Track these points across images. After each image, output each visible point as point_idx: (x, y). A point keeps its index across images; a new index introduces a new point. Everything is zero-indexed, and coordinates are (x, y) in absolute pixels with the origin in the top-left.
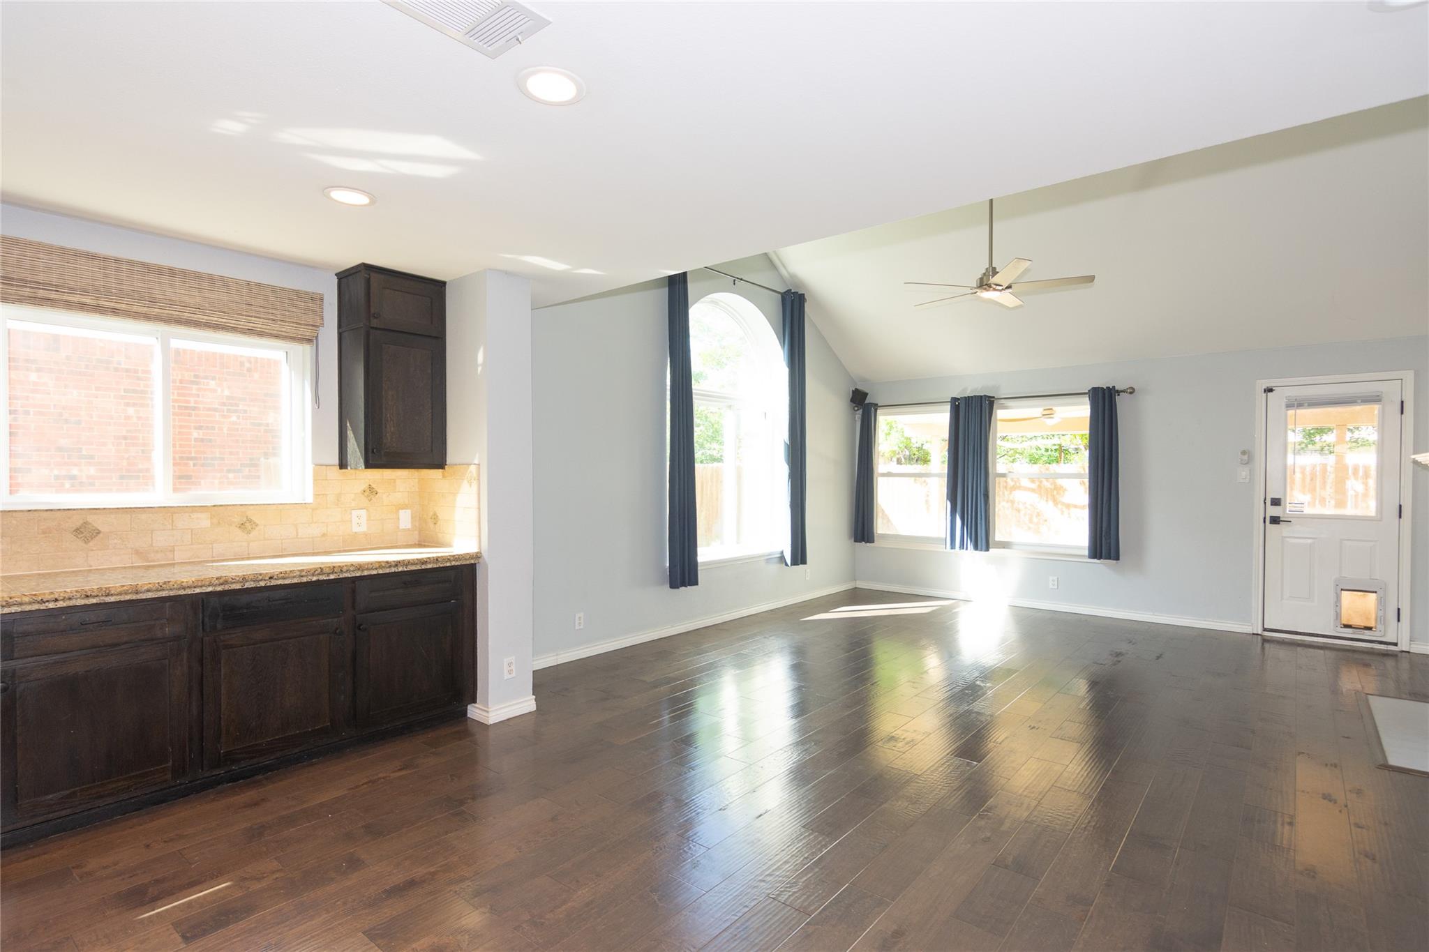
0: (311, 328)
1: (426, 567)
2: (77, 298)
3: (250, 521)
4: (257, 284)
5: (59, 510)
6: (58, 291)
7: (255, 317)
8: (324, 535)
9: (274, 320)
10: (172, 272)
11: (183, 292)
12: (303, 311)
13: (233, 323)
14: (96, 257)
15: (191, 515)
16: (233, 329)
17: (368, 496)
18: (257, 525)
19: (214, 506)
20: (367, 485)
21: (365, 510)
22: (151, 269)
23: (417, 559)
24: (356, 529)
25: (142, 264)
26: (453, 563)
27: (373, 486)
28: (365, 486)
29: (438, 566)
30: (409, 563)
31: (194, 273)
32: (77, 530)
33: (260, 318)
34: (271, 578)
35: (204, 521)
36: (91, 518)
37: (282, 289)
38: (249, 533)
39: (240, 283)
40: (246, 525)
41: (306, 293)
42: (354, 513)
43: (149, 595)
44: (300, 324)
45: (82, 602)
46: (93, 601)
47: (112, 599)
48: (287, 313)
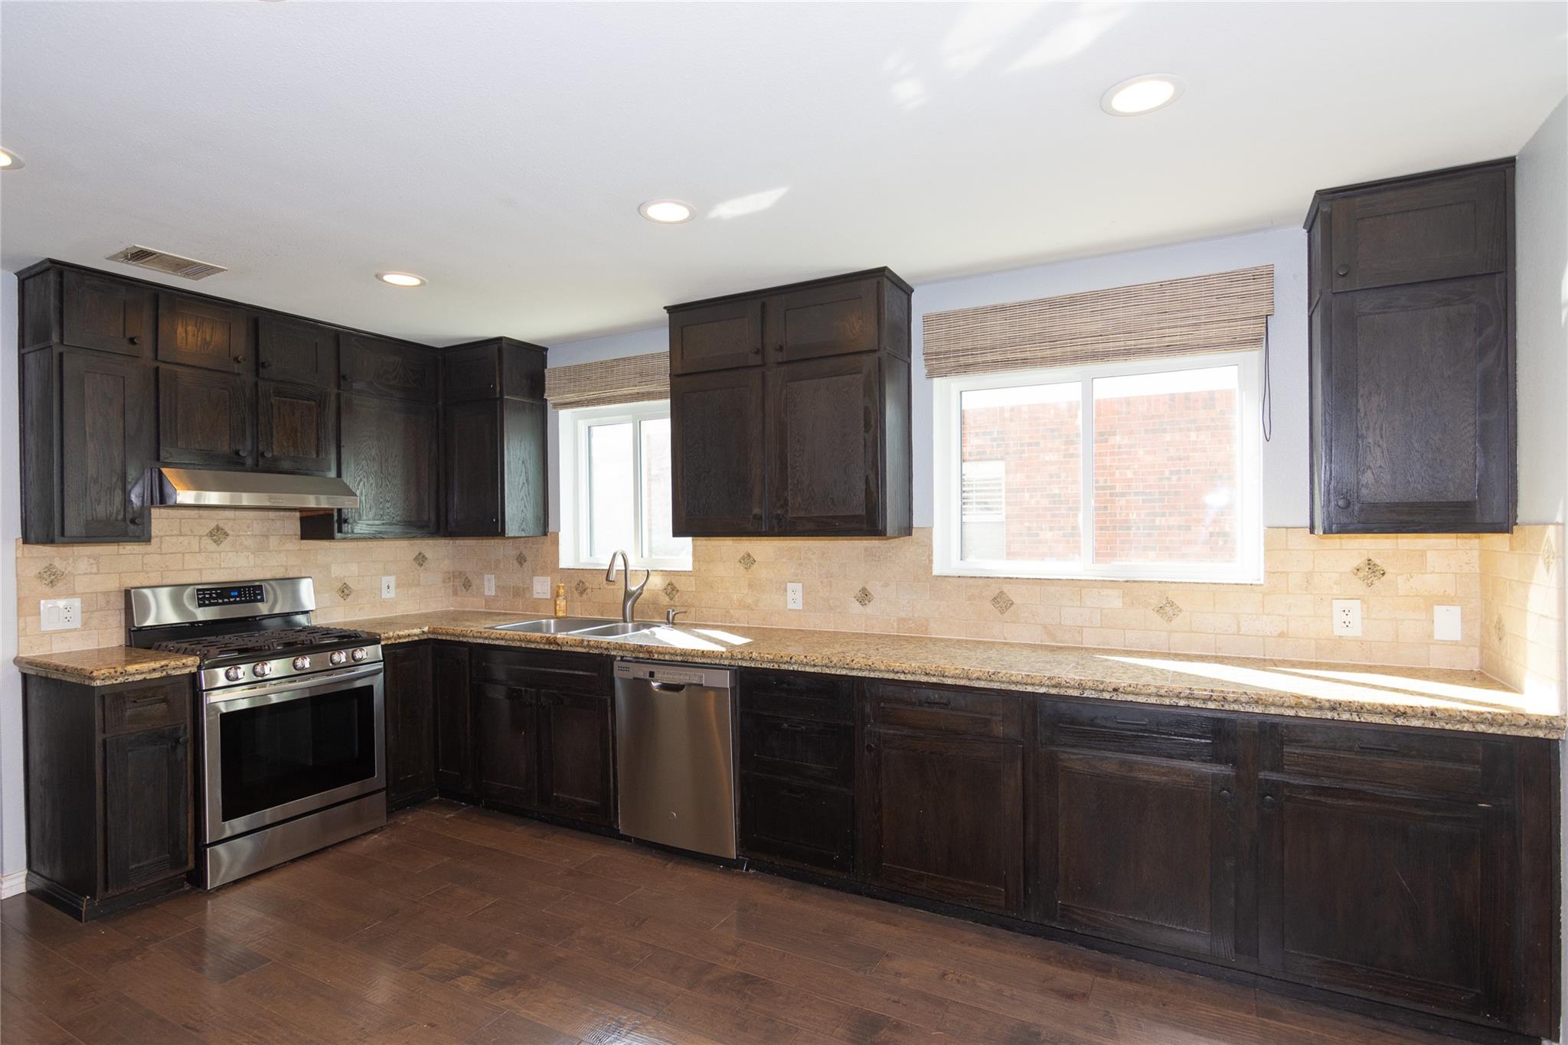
0: (1252, 321)
1: (1407, 724)
2: (989, 357)
3: (1172, 604)
5: (981, 577)
6: (973, 354)
8: (1281, 635)
9: (1196, 324)
10: (1073, 300)
11: (1084, 320)
12: (1240, 301)
13: (1144, 343)
14: (1003, 308)
15: (1100, 590)
16: (1147, 351)
17: (1364, 579)
18: (1180, 610)
19: (1127, 581)
20: (1364, 559)
21: (1359, 601)
22: (1052, 303)
23: (1381, 705)
24: (1339, 631)
26: (1481, 728)
27: (1377, 561)
28: (1358, 561)
29: (1437, 726)
30: (1361, 709)
32: (995, 599)
33: (1176, 327)
34: (1115, 690)
35: (1114, 601)
36: (1006, 588)
37: (1207, 278)
38: (1170, 620)
39: (1150, 288)
40: (1167, 608)
41: (1244, 272)
42: (1339, 605)
43: (982, 684)
44: (1236, 320)
45: (924, 679)
46: (934, 680)
47: (949, 681)
48: (1216, 309)
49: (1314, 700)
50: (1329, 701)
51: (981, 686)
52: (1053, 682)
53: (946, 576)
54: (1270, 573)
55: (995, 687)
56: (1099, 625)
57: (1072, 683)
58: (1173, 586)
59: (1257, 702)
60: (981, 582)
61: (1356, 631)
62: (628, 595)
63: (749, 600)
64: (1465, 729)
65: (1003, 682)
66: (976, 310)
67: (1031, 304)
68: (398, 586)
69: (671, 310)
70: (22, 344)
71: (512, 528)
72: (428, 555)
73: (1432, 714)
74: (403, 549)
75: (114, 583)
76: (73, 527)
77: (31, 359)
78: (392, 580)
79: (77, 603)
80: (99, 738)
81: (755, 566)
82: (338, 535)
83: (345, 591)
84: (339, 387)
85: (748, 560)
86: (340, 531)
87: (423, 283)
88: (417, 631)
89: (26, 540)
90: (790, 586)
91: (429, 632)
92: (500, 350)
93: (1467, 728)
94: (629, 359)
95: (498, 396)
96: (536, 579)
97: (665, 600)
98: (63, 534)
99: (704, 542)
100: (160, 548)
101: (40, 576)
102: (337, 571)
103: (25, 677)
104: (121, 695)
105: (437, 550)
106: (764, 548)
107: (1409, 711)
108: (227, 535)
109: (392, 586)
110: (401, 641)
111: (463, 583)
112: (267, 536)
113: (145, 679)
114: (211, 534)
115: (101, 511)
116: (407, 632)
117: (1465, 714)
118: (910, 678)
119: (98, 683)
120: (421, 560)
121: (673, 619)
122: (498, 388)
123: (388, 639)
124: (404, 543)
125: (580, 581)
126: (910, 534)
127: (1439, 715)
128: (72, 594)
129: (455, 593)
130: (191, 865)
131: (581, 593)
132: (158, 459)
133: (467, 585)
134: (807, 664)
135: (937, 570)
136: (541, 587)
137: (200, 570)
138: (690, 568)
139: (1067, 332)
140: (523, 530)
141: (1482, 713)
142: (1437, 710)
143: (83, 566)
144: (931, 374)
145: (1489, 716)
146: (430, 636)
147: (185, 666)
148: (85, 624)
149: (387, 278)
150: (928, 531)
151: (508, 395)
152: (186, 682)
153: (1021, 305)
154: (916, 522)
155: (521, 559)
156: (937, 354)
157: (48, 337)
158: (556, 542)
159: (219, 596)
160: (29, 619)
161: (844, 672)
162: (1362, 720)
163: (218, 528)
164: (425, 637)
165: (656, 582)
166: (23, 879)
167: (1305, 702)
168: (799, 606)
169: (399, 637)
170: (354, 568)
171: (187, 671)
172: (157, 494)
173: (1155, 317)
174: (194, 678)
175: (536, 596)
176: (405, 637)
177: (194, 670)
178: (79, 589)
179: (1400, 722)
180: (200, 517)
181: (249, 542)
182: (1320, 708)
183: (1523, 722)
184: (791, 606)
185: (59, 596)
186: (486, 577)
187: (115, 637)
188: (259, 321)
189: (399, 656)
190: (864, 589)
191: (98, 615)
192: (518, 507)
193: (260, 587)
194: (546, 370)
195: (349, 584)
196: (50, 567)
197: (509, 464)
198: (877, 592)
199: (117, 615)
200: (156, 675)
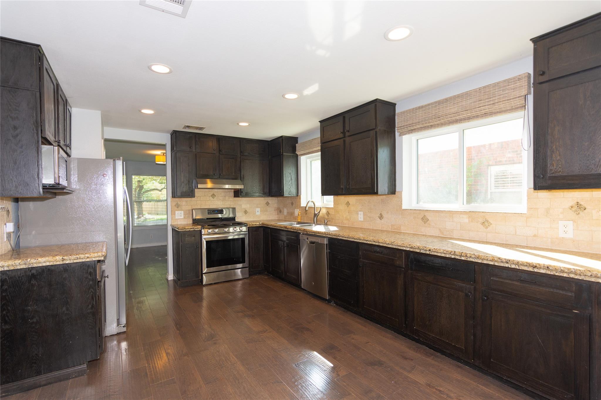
0: (517, 99)
1: (539, 271)
2: (418, 126)
3: (487, 221)
4: (484, 87)
5: (418, 210)
6: (412, 126)
7: (483, 106)
8: (535, 236)
9: (493, 104)
10: (446, 100)
12: (512, 91)
13: (474, 114)
14: (422, 107)
15: (460, 215)
16: (477, 117)
17: (576, 211)
18: (491, 224)
19: (470, 212)
20: (575, 202)
21: (572, 222)
22: (439, 103)
24: (561, 235)
25: (436, 102)
27: (582, 203)
28: (573, 203)
31: (455, 96)
32: (423, 218)
33: (485, 106)
34: (430, 250)
35: (465, 219)
36: (426, 214)
37: (498, 83)
38: (487, 228)
39: (475, 91)
40: (485, 223)
41: (514, 78)
42: (561, 223)
43: (390, 246)
44: (510, 99)
45: (374, 243)
46: (377, 244)
47: (381, 245)
48: (502, 96)
49: (499, 258)
50: (505, 259)
51: (390, 247)
52: (410, 246)
53: (406, 209)
54: (529, 209)
55: (394, 247)
56: (459, 229)
57: (416, 247)
58: (488, 214)
59: (478, 258)
60: (418, 212)
61: (570, 235)
62: (315, 215)
63: (348, 217)
64: (564, 276)
65: (396, 245)
66: (413, 109)
67: (432, 104)
68: (261, 211)
69: (320, 122)
71: (286, 194)
72: (270, 202)
73: (548, 268)
74: (262, 201)
75: (190, 208)
78: (259, 209)
79: (182, 212)
81: (350, 206)
82: (240, 196)
83: (246, 212)
84: (240, 155)
85: (348, 204)
86: (241, 195)
87: (249, 124)
88: (258, 224)
89: (172, 197)
90: (359, 212)
91: (262, 224)
92: (282, 140)
93: (565, 275)
94: (316, 138)
95: (282, 154)
96: (295, 209)
97: (326, 217)
98: (177, 195)
99: (336, 197)
100: (200, 199)
101: (175, 206)
102: (244, 206)
103: (173, 229)
105: (273, 201)
106: (352, 199)
107: (538, 266)
108: (215, 196)
109: (259, 211)
110: (254, 226)
111: (279, 211)
112: (225, 196)
113: (189, 231)
114: (212, 196)
115: (184, 190)
116: (255, 224)
117: (562, 269)
118: (370, 243)
119: (180, 230)
120: (268, 204)
121: (327, 222)
122: (282, 151)
123: (250, 225)
124: (263, 198)
125: (305, 210)
126: (395, 194)
127: (550, 268)
128: (182, 210)
129: (278, 214)
130: (200, 278)
131: (306, 214)
132: (196, 177)
133: (280, 212)
134: (343, 237)
135: (404, 207)
136: (297, 212)
137: (209, 205)
138: (333, 206)
139: (444, 113)
140: (290, 194)
141: (570, 269)
142: (550, 266)
143: (184, 203)
144: (401, 134)
145: (573, 270)
146: (262, 225)
147: (198, 228)
148: (184, 218)
149: (240, 124)
150: (401, 192)
151: (285, 153)
152: (199, 232)
153: (429, 105)
154: (398, 189)
155: (292, 204)
156: (401, 127)
157: (174, 149)
158: (300, 198)
159: (213, 212)
160: (173, 216)
161: (353, 240)
162: (520, 268)
163: (213, 194)
164: (261, 225)
165: (324, 211)
166: (173, 276)
167: (496, 259)
168: (362, 220)
169: (252, 225)
170: (248, 206)
171: (199, 229)
172: (196, 185)
173: (478, 102)
174: (201, 231)
175: (295, 215)
176: (255, 225)
177: (200, 229)
178: (183, 209)
179: (536, 270)
180: (209, 191)
181: (221, 198)
182: (502, 262)
183: (589, 274)
184: (360, 219)
185: (179, 210)
186: (285, 209)
187: (190, 222)
188: (220, 139)
189: (253, 230)
190: (381, 214)
191: (187, 215)
192: (288, 187)
193: (222, 210)
194: (296, 145)
195: (247, 210)
196: (177, 203)
197: (285, 174)
198: (385, 215)
199: (191, 216)
200: (192, 230)
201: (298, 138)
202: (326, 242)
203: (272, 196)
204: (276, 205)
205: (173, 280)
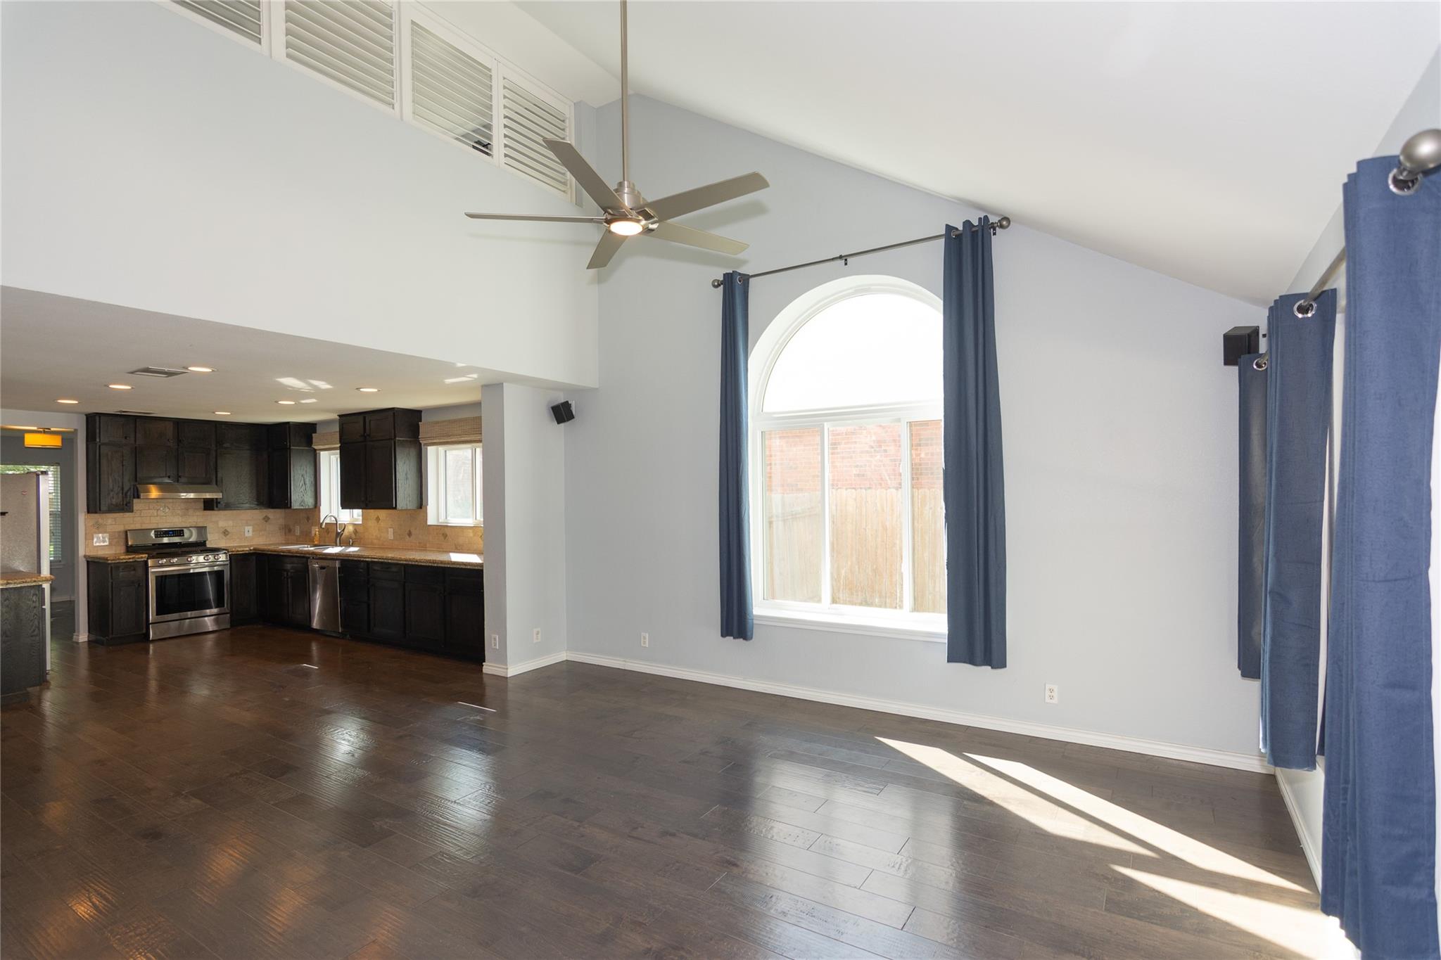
5: (439, 525)
6: (432, 438)
32: (443, 534)
36: (445, 529)
53: (430, 525)
60: (439, 527)
62: (338, 534)
63: (379, 536)
68: (253, 531)
69: (340, 416)
70: (87, 441)
71: (296, 505)
72: (271, 517)
74: (259, 514)
75: (121, 528)
76: (103, 508)
77: (90, 446)
78: (250, 528)
79: (107, 535)
80: (110, 581)
81: (380, 522)
82: (215, 509)
83: (226, 533)
84: (216, 446)
85: (378, 519)
86: (217, 507)
87: (231, 414)
88: (247, 549)
89: (88, 512)
90: (389, 529)
91: (254, 549)
92: (289, 427)
94: (334, 432)
95: (288, 447)
96: (312, 527)
97: (353, 536)
98: (100, 510)
99: (365, 511)
101: (95, 525)
102: (222, 524)
103: (88, 562)
104: (117, 566)
105: (276, 515)
106: (383, 514)
108: (169, 509)
109: (251, 531)
110: (239, 553)
111: (288, 530)
112: (187, 510)
113: (127, 562)
114: (162, 509)
115: (114, 501)
116: (242, 549)
119: (110, 562)
120: (266, 519)
121: (348, 542)
122: (289, 444)
123: (233, 551)
124: (257, 511)
125: (323, 527)
126: (422, 508)
128: (105, 532)
129: (285, 534)
130: (144, 631)
131: (327, 534)
132: (136, 481)
133: (290, 531)
134: (353, 557)
136: (314, 531)
137: (157, 523)
138: (361, 523)
140: (303, 506)
143: (110, 521)
144: (426, 445)
146: (255, 551)
147: (142, 558)
148: (110, 543)
149: (217, 413)
150: (426, 506)
151: (293, 446)
152: (143, 563)
154: (424, 504)
155: (308, 519)
156: (425, 436)
157: (95, 440)
158: (319, 511)
159: (164, 534)
160: (90, 541)
163: (165, 506)
164: (252, 551)
165: (351, 528)
166: (86, 636)
168: (392, 538)
169: (238, 551)
170: (231, 523)
172: (136, 494)
174: (146, 562)
176: (241, 551)
177: (146, 559)
178: (108, 531)
180: (158, 503)
181: (179, 512)
184: (390, 538)
185: (100, 533)
186: (296, 527)
187: (122, 549)
188: (179, 424)
189: (239, 560)
190: (410, 531)
191: (115, 540)
192: (299, 495)
193: (183, 530)
194: (314, 435)
195: (228, 530)
196: (97, 522)
197: (294, 476)
198: (413, 531)
199: (122, 542)
200: (131, 560)
201: (316, 424)
202: (337, 564)
203: (273, 508)
204: (281, 521)
205: (86, 643)
